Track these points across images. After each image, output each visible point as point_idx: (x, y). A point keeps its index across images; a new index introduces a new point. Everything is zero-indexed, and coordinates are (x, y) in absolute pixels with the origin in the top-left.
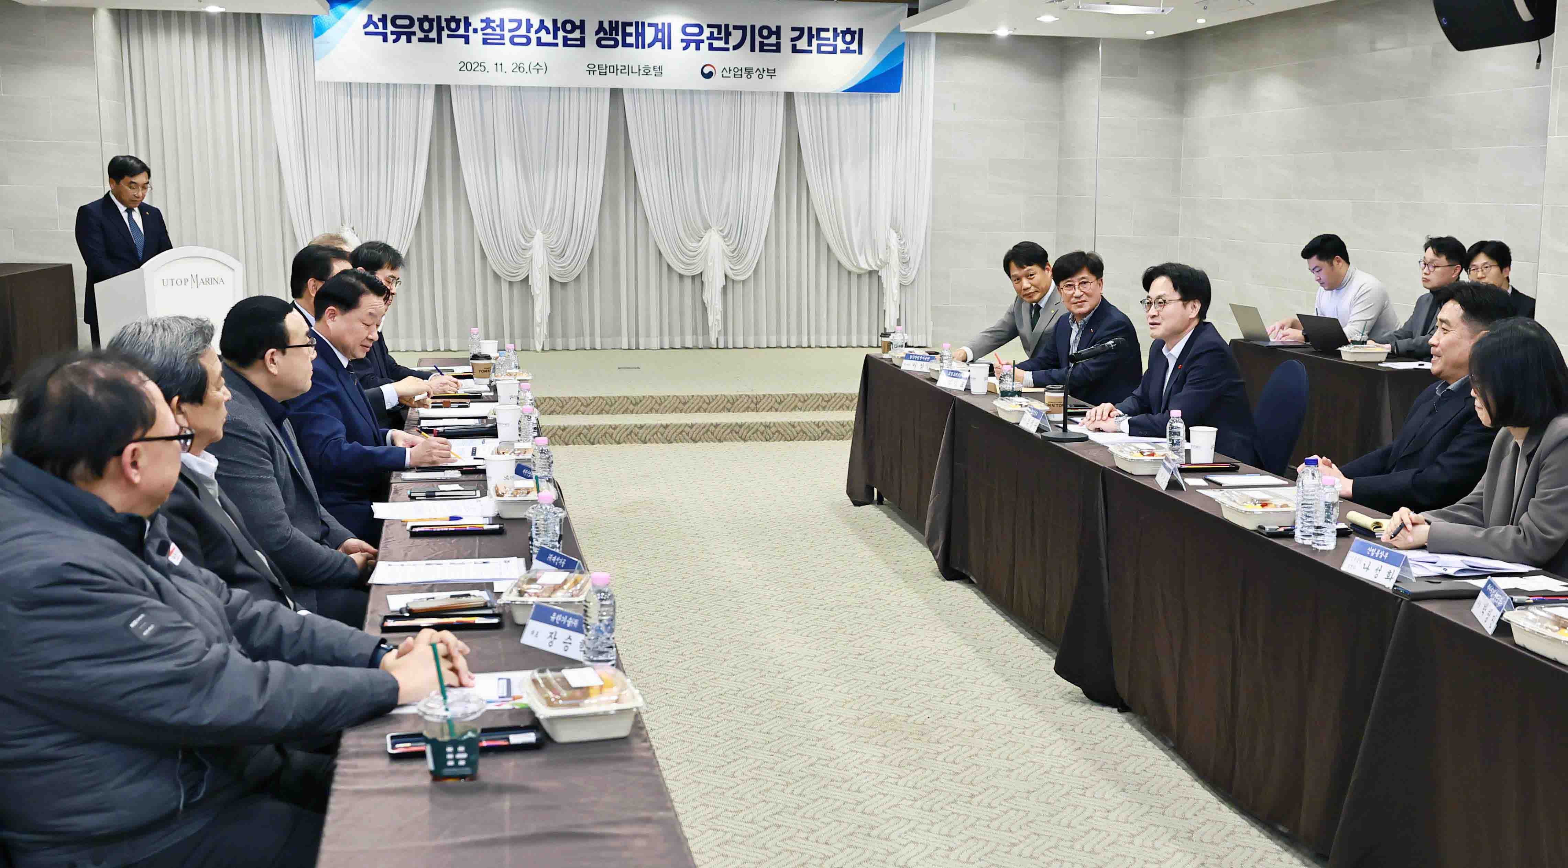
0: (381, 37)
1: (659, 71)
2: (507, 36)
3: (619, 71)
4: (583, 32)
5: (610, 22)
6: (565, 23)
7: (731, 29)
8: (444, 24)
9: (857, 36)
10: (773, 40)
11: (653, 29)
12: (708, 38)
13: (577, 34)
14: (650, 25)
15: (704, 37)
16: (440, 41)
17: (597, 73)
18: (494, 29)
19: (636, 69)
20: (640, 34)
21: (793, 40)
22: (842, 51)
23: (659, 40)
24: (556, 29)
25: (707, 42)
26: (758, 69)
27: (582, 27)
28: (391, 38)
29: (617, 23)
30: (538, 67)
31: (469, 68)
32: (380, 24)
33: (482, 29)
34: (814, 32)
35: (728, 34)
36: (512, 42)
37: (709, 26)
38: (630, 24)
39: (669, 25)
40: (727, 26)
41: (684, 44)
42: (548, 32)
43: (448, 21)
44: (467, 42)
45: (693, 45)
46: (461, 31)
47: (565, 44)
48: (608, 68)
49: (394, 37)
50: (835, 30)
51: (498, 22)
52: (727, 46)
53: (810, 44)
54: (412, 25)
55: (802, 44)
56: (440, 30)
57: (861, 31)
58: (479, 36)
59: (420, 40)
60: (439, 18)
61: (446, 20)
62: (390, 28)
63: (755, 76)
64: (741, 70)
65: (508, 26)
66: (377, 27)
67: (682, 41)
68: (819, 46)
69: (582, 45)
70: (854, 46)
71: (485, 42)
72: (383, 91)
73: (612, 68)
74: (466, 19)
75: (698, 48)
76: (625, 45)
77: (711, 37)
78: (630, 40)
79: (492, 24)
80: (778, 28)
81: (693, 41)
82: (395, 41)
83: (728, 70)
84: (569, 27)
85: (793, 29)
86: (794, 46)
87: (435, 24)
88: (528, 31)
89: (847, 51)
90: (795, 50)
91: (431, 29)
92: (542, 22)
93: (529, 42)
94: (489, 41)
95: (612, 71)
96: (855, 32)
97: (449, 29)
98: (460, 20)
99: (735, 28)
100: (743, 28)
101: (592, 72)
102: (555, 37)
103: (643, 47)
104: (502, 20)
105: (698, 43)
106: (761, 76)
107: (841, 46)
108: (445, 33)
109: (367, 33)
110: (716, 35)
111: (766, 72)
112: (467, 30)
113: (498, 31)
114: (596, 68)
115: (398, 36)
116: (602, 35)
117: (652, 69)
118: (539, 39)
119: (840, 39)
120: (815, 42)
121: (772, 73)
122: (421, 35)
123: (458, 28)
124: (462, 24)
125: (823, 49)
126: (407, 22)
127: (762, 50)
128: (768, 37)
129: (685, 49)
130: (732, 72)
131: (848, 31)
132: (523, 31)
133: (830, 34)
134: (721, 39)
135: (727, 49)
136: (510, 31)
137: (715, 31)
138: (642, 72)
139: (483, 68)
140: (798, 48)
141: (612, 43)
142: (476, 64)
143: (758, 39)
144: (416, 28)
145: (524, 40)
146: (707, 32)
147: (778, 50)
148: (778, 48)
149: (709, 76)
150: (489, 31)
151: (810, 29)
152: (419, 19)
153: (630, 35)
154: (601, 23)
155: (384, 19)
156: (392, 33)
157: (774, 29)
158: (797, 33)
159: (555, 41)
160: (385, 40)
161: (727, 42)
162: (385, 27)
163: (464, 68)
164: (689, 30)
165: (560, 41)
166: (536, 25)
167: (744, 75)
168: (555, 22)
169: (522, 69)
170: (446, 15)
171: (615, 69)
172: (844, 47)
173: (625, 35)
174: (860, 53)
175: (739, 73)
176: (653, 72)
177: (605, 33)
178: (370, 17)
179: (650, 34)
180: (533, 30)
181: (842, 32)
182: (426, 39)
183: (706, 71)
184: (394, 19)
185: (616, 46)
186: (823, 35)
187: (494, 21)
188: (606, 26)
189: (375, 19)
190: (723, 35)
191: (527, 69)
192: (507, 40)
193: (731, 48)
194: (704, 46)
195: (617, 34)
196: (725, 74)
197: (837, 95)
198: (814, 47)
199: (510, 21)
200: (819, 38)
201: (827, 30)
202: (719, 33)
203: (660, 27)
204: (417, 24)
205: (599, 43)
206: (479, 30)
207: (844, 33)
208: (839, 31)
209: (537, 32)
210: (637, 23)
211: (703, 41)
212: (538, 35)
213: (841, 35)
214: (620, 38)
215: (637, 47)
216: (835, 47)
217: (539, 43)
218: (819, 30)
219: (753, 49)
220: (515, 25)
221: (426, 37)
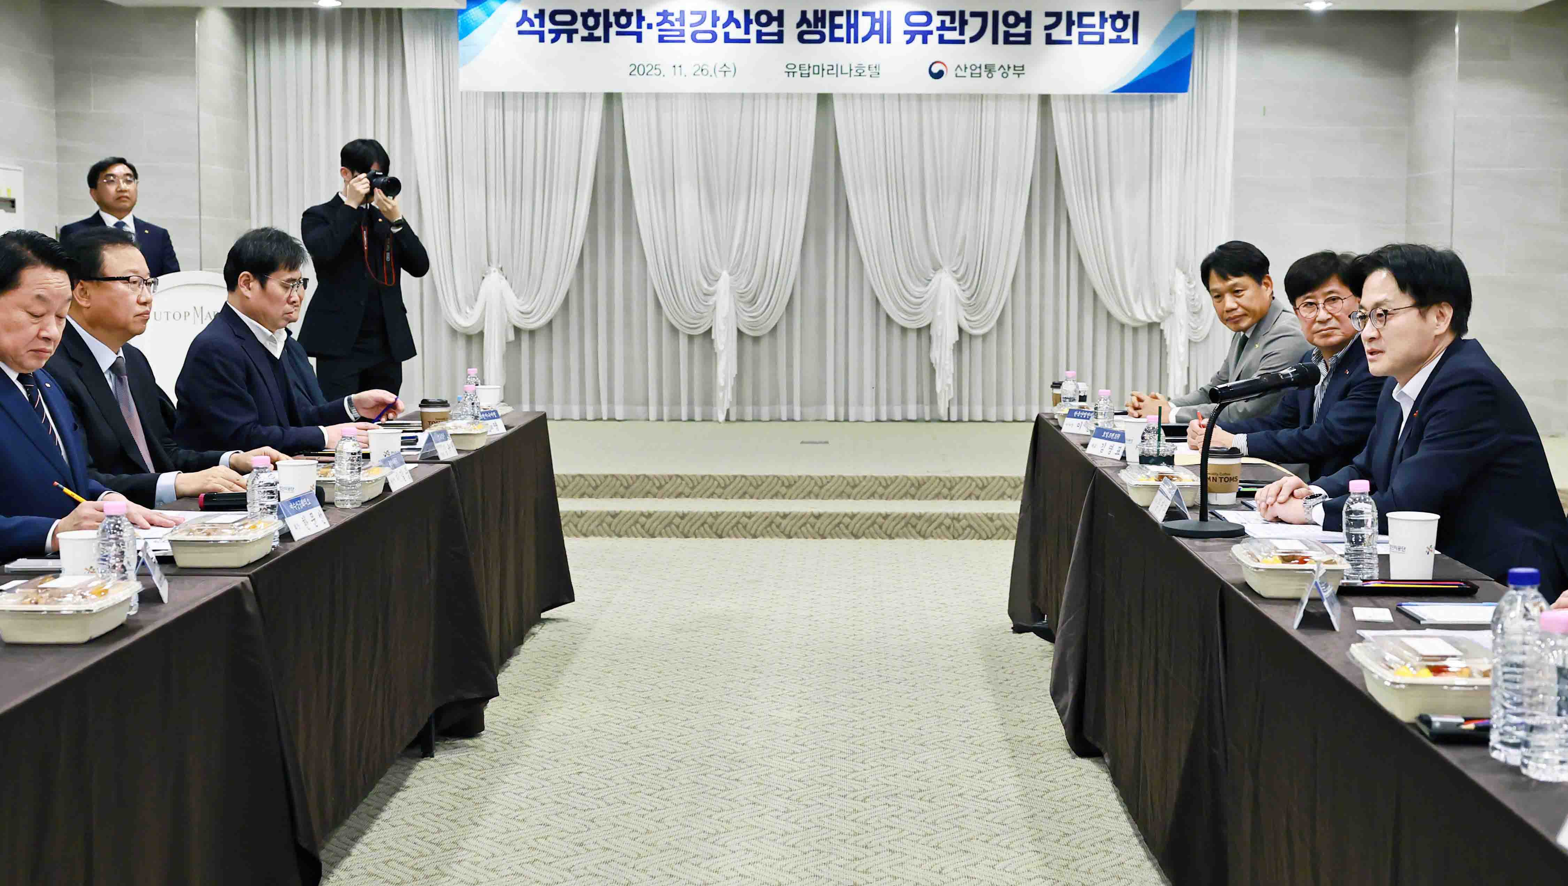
0: (537, 37)
1: (875, 72)
2: (689, 31)
3: (825, 72)
4: (781, 24)
5: (816, 12)
6: (759, 14)
7: (967, 16)
8: (612, 19)
9: (1130, 21)
10: (1021, 28)
11: (868, 19)
12: (938, 29)
13: (774, 27)
14: (865, 14)
15: (932, 27)
16: (607, 40)
17: (798, 75)
18: (672, 24)
19: (846, 69)
20: (852, 26)
21: (1047, 28)
22: (1111, 41)
23: (876, 33)
24: (748, 22)
25: (936, 34)
26: (1002, 66)
27: (780, 18)
28: (549, 37)
29: (823, 12)
30: (725, 69)
31: (641, 72)
32: (537, 22)
33: (659, 24)
34: (1075, 18)
35: (963, 23)
36: (695, 40)
37: (940, 13)
38: (840, 14)
39: (889, 13)
40: (962, 13)
41: (908, 37)
42: (738, 26)
43: (617, 15)
44: (639, 40)
45: (919, 38)
46: (633, 27)
47: (759, 41)
48: (811, 69)
49: (553, 36)
50: (1102, 14)
51: (677, 15)
52: (961, 38)
53: (1069, 33)
54: (574, 21)
55: (1059, 33)
56: (607, 26)
57: (1136, 14)
58: (655, 33)
59: (584, 39)
60: (606, 12)
61: (615, 14)
62: (548, 25)
63: (997, 74)
64: (980, 67)
65: (690, 19)
66: (532, 25)
67: (906, 32)
68: (1081, 35)
69: (780, 40)
70: (1128, 34)
71: (661, 39)
72: (542, 102)
73: (816, 68)
74: (639, 12)
75: (925, 41)
76: (833, 39)
77: (943, 28)
78: (840, 33)
79: (670, 18)
80: (1029, 13)
81: (919, 32)
82: (554, 41)
83: (963, 68)
84: (764, 19)
85: (1048, 14)
86: (1048, 36)
87: (601, 19)
88: (714, 25)
89: (1119, 40)
90: (1049, 41)
91: (596, 26)
92: (731, 13)
93: (714, 39)
94: (665, 38)
95: (816, 72)
96: (1128, 16)
97: (618, 24)
98: (631, 14)
99: (974, 14)
100: (983, 15)
101: (791, 74)
102: (747, 32)
103: (856, 41)
104: (682, 12)
105: (925, 35)
106: (1005, 75)
107: (1110, 34)
108: (614, 29)
109: (520, 33)
110: (948, 24)
111: (1012, 70)
112: (639, 26)
113: (677, 25)
114: (797, 69)
115: (558, 34)
116: (804, 27)
117: (866, 69)
118: (727, 35)
119: (1108, 25)
120: (1075, 30)
121: (1019, 70)
122: (585, 33)
123: (629, 23)
124: (634, 19)
125: (1086, 38)
126: (568, 18)
127: (1007, 41)
128: (1015, 25)
129: (908, 42)
130: (969, 70)
131: (1120, 15)
132: (707, 25)
133: (1096, 20)
134: (954, 29)
135: (963, 42)
136: (691, 26)
137: (947, 19)
138: (853, 72)
139: (658, 72)
140: (1054, 38)
141: (817, 37)
142: (650, 67)
143: (1002, 28)
144: (579, 25)
145: (709, 36)
146: (937, 21)
147: (1028, 41)
148: (1027, 39)
149: (939, 75)
150: (666, 26)
151: (1069, 14)
152: (582, 14)
153: (840, 26)
154: (804, 13)
155: (541, 15)
156: (551, 31)
157: (1023, 15)
158: (1052, 20)
159: (746, 37)
160: (542, 40)
161: (962, 33)
162: (542, 25)
163: (635, 72)
164: (914, 19)
165: (753, 36)
166: (724, 17)
167: (984, 74)
168: (747, 13)
169: (705, 72)
170: (614, 9)
171: (820, 70)
172: (1114, 35)
173: (834, 27)
174: (1135, 42)
175: (978, 71)
176: (867, 73)
177: (809, 25)
178: (525, 12)
179: (864, 25)
180: (720, 24)
181: (1111, 16)
182: (591, 38)
183: (935, 70)
184: (553, 14)
185: (822, 40)
186: (1086, 20)
187: (672, 14)
188: (810, 16)
189: (531, 15)
190: (957, 24)
191: (711, 72)
192: (687, 37)
193: (967, 41)
194: (933, 39)
195: (823, 26)
196: (960, 73)
197: (1107, 98)
198: (1074, 37)
199: (692, 13)
200: (1080, 25)
201: (1092, 14)
202: (953, 22)
203: (877, 16)
204: (580, 19)
205: (801, 39)
206: (654, 26)
207: (1114, 18)
208: (1107, 15)
209: (725, 25)
210: (849, 12)
211: (931, 33)
212: (727, 30)
213: (1110, 20)
214: (827, 31)
215: (849, 41)
216: (1102, 36)
217: (727, 39)
218: (1081, 15)
219: (995, 41)
220: (698, 18)
221: (591, 35)
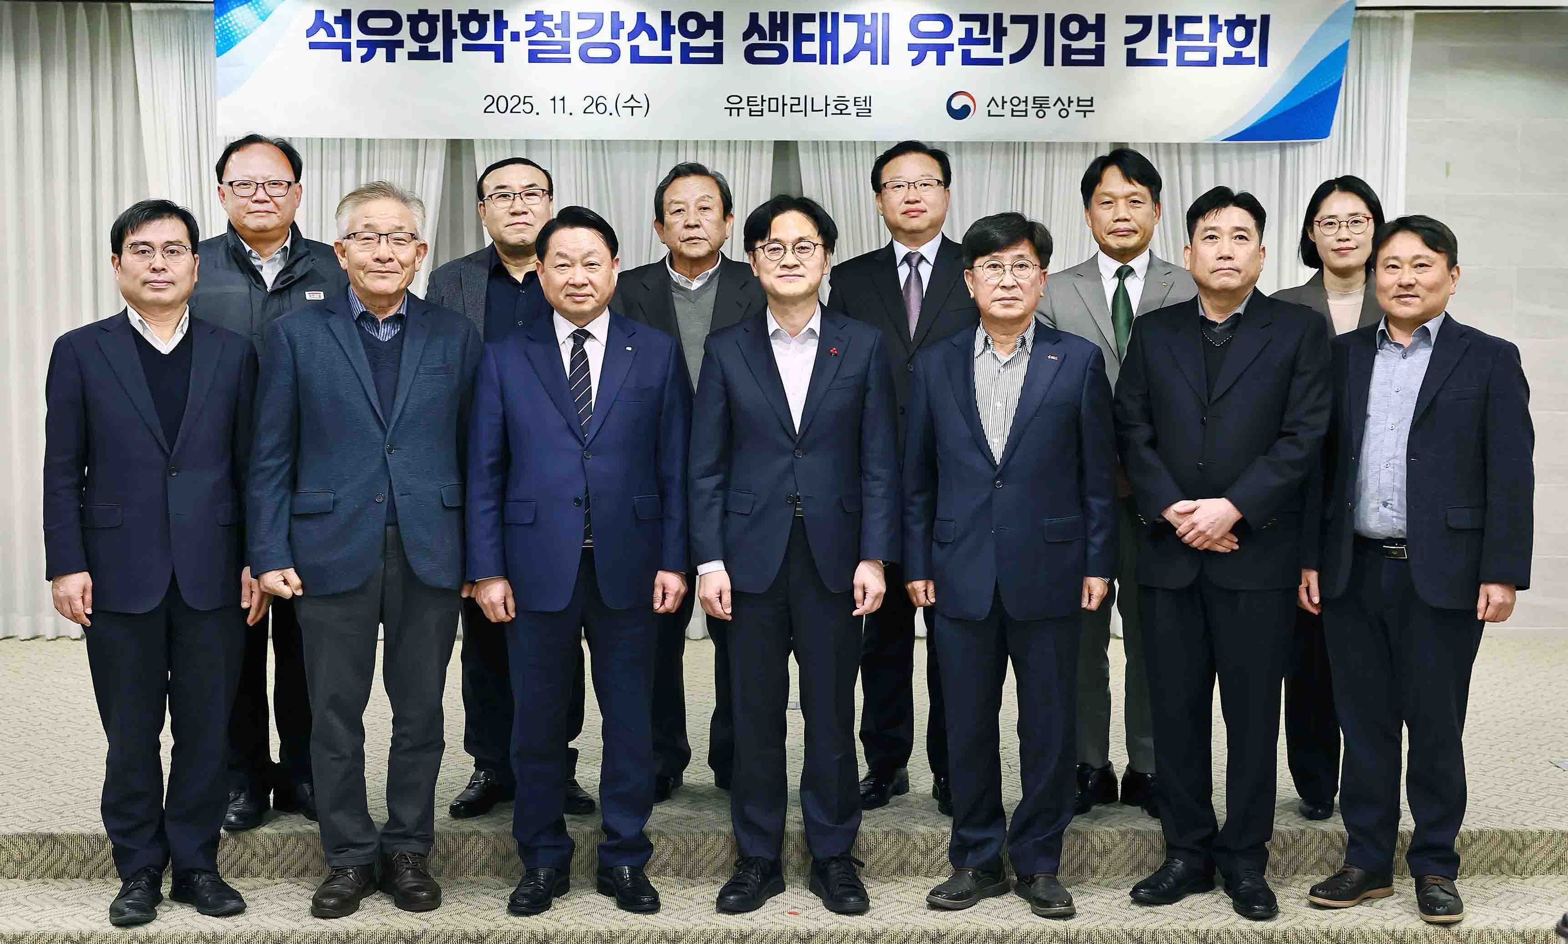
0: (339, 52)
1: (864, 107)
2: (575, 44)
3: (787, 108)
4: (718, 35)
5: (773, 15)
6: (684, 19)
7: (1006, 23)
8: (456, 25)
9: (1257, 30)
10: (1089, 41)
11: (854, 26)
12: (961, 42)
13: (707, 39)
14: (848, 18)
15: (952, 39)
16: (448, 58)
17: (745, 113)
18: (550, 33)
19: (819, 104)
20: (829, 37)
21: (1129, 40)
22: (1227, 61)
23: (866, 48)
24: (668, 30)
25: (958, 49)
26: (1059, 99)
27: (717, 24)
28: (357, 53)
29: (785, 15)
30: (632, 103)
31: (502, 107)
32: (338, 28)
33: (529, 34)
34: (1172, 24)
35: (1001, 32)
36: (585, 58)
37: (964, 18)
38: (810, 18)
39: (886, 16)
40: (998, 17)
41: (915, 54)
42: (653, 36)
43: (465, 20)
44: (499, 59)
45: (932, 56)
46: (489, 38)
47: (685, 59)
48: (766, 104)
49: (364, 51)
50: (1214, 19)
51: (557, 19)
52: (997, 55)
53: (1162, 48)
54: (396, 28)
55: (1147, 48)
56: (450, 35)
57: (1265, 19)
58: (523, 45)
59: (412, 56)
60: (448, 14)
61: (461, 17)
62: (357, 34)
63: (1052, 112)
64: (1026, 102)
65: (577, 26)
66: (331, 33)
67: (911, 47)
68: (1181, 51)
69: (718, 59)
70: (1252, 50)
71: (533, 57)
72: (350, 154)
73: (773, 102)
74: (499, 14)
75: (941, 61)
76: (800, 57)
77: (968, 39)
78: (809, 48)
79: (546, 24)
80: (1100, 18)
81: (932, 47)
82: (364, 59)
83: (1000, 103)
84: (692, 25)
85: (1130, 20)
86: (1131, 53)
87: (440, 25)
88: (615, 35)
89: (1238, 60)
90: (1132, 60)
91: (431, 36)
92: (641, 16)
93: (615, 57)
94: (540, 56)
95: (773, 108)
96: (1253, 23)
97: (466, 33)
98: (487, 17)
99: (1015, 19)
100: (1031, 21)
101: (735, 112)
102: (666, 46)
103: (835, 61)
104: (565, 15)
105: (942, 52)
106: (1064, 113)
107: (1225, 50)
108: (459, 42)
109: (313, 46)
110: (976, 34)
111: (1074, 105)
112: (499, 36)
113: (558, 34)
114: (744, 104)
115: (371, 48)
116: (755, 39)
117: (851, 104)
118: (635, 50)
119: (1222, 36)
120: (1172, 43)
121: (1086, 106)
122: (414, 46)
123: (482, 32)
124: (491, 25)
125: (1189, 56)
126: (387, 23)
127: (1067, 61)
128: (1080, 36)
129: (915, 62)
130: (1008, 106)
131: (1241, 20)
132: (605, 35)
133: (1203, 28)
134: (986, 42)
135: (999, 62)
136: (580, 35)
137: (976, 26)
138: (831, 109)
139: (528, 108)
140: (1139, 56)
141: (775, 54)
142: (516, 100)
143: (1059, 41)
144: (404, 34)
145: (607, 53)
146: (959, 30)
147: (1099, 61)
148: (1098, 57)
149: (961, 114)
150: (541, 36)
151: (1163, 19)
152: (410, 18)
153: (810, 38)
154: (754, 17)
155: (345, 17)
156: (360, 44)
157: (1092, 21)
158: (1137, 28)
159: (666, 53)
160: (347, 57)
161: (998, 48)
162: (347, 33)
163: (493, 108)
164: (925, 26)
165: (675, 52)
166: (630, 24)
167: (1032, 112)
168: (666, 16)
169: (601, 108)
170: (460, 8)
171: (779, 105)
172: (1231, 52)
173: (801, 38)
174: (1263, 63)
175: (1022, 107)
176: (852, 109)
177: (762, 36)
178: (320, 14)
179: (848, 35)
180: (624, 34)
181: (1227, 22)
182: (423, 55)
183: (957, 104)
184: (365, 16)
185: (782, 59)
186: (1189, 28)
187: (550, 18)
188: (764, 22)
189: (329, 18)
190: (990, 34)
191: (611, 108)
192: (574, 54)
193: (1006, 61)
194: (954, 57)
195: (785, 37)
196: (994, 110)
197: (1215, 148)
198: (1171, 55)
199: (581, 16)
200: (1180, 35)
201: (1198, 20)
202: (984, 30)
203: (868, 21)
204: (406, 25)
205: (749, 56)
206: (522, 35)
207: (1232, 25)
208: (1221, 21)
209: (632, 36)
210: (823, 15)
211: (950, 47)
212: (634, 42)
213: (1225, 29)
214: (789, 45)
215: (823, 61)
216: (1213, 53)
217: (636, 57)
218: (1181, 21)
219: (1049, 61)
220: (589, 24)
221: (424, 50)
